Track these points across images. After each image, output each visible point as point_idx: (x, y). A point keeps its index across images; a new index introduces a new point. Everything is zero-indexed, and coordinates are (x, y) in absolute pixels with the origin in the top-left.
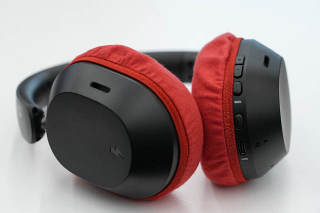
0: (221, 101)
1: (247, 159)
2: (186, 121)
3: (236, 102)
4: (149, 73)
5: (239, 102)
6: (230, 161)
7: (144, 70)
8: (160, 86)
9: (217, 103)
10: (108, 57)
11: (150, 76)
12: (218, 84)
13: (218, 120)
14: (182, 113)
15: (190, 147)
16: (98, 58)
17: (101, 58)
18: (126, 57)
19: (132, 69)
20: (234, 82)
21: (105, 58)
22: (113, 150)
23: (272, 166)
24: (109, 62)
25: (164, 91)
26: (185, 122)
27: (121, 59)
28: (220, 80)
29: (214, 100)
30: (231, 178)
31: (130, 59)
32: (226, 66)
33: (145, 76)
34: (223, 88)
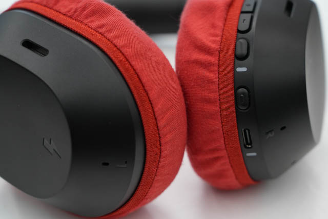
0: (216, 68)
1: (254, 154)
2: (158, 108)
3: (239, 70)
4: (110, 31)
5: (244, 69)
6: (229, 157)
7: (102, 26)
8: (123, 51)
9: (211, 71)
10: (55, 4)
11: (110, 36)
12: (214, 42)
13: (212, 96)
14: (153, 94)
15: (163, 148)
16: (41, 5)
17: (45, 6)
18: (80, 5)
19: (86, 25)
20: (237, 39)
21: (51, 5)
22: (46, 142)
23: (294, 163)
24: (54, 12)
25: (127, 60)
26: (156, 109)
27: (72, 9)
28: (217, 36)
29: (206, 65)
30: (232, 180)
31: (84, 8)
32: (227, 15)
33: (103, 35)
34: (220, 48)
